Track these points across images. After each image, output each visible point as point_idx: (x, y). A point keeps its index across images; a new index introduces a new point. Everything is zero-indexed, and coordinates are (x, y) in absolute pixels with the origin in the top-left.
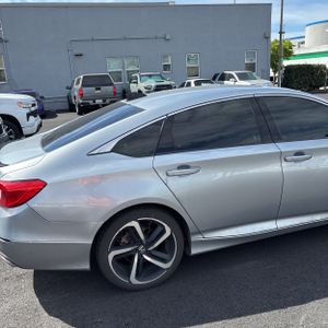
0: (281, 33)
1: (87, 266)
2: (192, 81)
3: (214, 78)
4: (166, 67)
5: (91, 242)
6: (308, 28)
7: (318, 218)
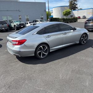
0: (49, 10)
1: (34, 55)
2: (28, 22)
3: (34, 21)
4: (20, 19)
5: (35, 50)
6: (53, 9)
7: (68, 44)
